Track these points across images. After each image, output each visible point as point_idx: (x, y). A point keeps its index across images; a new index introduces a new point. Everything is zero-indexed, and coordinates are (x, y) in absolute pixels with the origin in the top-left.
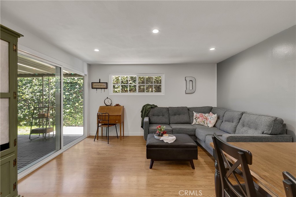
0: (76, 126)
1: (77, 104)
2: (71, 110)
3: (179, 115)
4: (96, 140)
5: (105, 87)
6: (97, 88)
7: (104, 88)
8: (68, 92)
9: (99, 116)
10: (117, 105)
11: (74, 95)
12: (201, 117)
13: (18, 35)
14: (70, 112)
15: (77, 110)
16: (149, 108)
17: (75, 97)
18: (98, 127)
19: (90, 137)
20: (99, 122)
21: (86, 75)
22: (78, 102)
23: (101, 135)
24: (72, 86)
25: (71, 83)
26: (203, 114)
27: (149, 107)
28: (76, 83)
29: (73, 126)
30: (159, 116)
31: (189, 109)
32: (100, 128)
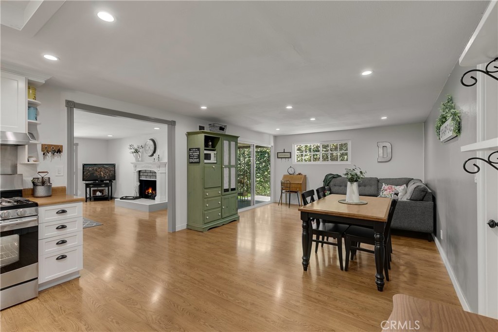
0: (265, 195)
1: (266, 173)
2: (261, 179)
3: (365, 186)
4: (280, 205)
5: (289, 156)
6: (282, 158)
7: (288, 158)
8: (259, 161)
9: (282, 184)
10: (299, 174)
11: (264, 164)
12: (389, 189)
13: (237, 137)
14: (260, 181)
15: (266, 179)
16: (331, 178)
17: (265, 166)
18: (282, 193)
19: (275, 203)
20: (282, 189)
21: (272, 146)
22: (267, 171)
23: (285, 202)
24: (262, 155)
25: (261, 152)
26: (393, 186)
27: (330, 176)
28: (266, 151)
29: (263, 195)
30: (341, 186)
31: (378, 181)
32: (284, 195)
